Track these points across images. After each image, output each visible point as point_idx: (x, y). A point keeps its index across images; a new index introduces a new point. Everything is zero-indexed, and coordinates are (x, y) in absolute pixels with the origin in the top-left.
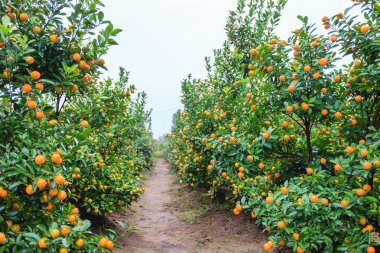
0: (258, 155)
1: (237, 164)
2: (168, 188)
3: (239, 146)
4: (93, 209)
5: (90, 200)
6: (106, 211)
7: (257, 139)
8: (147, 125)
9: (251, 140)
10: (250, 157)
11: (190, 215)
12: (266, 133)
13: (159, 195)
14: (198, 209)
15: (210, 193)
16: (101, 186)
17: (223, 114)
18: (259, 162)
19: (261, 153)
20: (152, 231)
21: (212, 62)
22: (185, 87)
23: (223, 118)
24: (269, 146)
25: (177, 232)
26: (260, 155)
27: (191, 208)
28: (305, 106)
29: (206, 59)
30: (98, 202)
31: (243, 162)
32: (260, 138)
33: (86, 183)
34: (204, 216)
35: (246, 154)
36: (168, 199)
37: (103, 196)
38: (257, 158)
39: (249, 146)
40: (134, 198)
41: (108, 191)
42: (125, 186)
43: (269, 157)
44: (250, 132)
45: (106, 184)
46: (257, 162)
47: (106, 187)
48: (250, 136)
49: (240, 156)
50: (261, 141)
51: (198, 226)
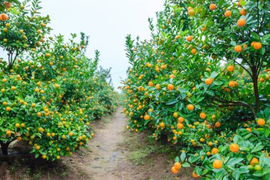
0: (199, 103)
1: (176, 114)
2: (123, 130)
3: (178, 94)
4: (41, 155)
5: (38, 147)
6: (53, 156)
7: (198, 86)
8: (108, 80)
9: (191, 88)
10: (190, 106)
11: (137, 154)
12: (208, 79)
13: (115, 136)
14: (144, 149)
15: (155, 135)
16: (49, 134)
17: (164, 66)
18: (200, 111)
19: (203, 102)
20: (102, 171)
21: (155, 22)
22: (129, 42)
23: (163, 69)
24: (211, 94)
25: (124, 172)
26: (201, 103)
27: (139, 148)
28: (256, 45)
29: (149, 19)
30: (47, 148)
31: (183, 112)
32: (201, 85)
33: (30, 131)
34: (148, 157)
35: (186, 102)
36: (121, 139)
37: (51, 143)
38: (198, 107)
39: (189, 94)
40: (81, 143)
41: (56, 138)
42: (72, 133)
43: (210, 106)
44: (190, 79)
45: (54, 131)
46: (198, 112)
47: (53, 134)
48: (189, 83)
49: (179, 105)
50: (202, 89)
51: (143, 168)
